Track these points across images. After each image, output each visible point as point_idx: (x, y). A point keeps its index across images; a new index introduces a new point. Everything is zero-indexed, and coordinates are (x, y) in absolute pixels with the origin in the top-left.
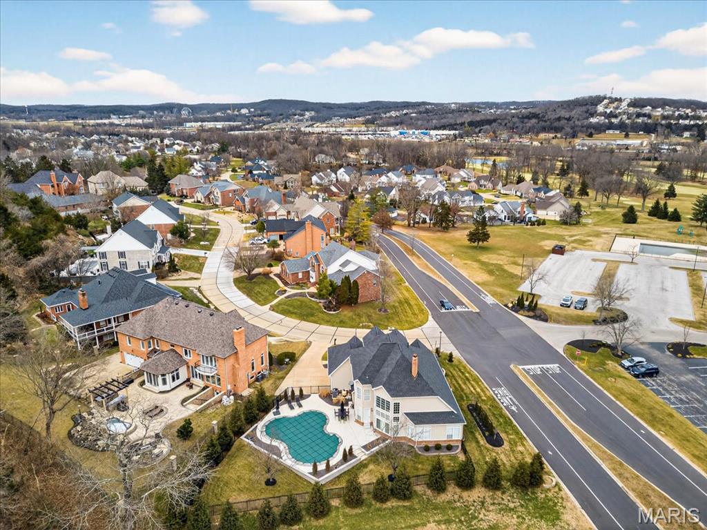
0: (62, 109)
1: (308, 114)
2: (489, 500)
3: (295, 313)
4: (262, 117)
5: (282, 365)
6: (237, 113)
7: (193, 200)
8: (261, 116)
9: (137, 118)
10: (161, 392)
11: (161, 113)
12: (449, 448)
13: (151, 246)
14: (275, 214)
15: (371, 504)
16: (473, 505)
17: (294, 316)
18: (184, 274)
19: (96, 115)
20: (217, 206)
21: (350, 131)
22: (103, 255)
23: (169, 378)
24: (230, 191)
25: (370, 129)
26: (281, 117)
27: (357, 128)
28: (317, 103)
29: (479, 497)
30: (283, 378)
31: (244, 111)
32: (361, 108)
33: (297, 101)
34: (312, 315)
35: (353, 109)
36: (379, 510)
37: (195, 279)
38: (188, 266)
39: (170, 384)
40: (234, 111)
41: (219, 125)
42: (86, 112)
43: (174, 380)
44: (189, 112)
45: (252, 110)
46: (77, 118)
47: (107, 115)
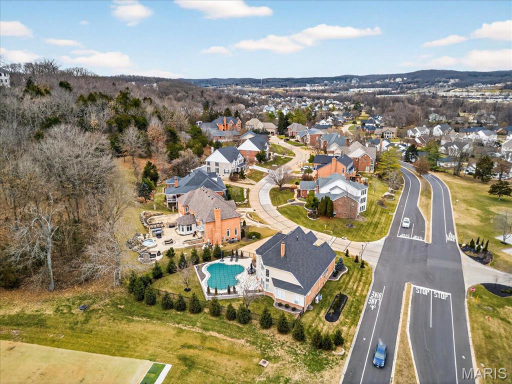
0: (281, 81)
1: (452, 81)
2: (288, 344)
3: (288, 214)
4: (411, 84)
5: (250, 238)
6: (393, 81)
7: (294, 140)
8: (409, 83)
9: (322, 86)
10: (181, 235)
11: (338, 82)
12: (294, 309)
13: (231, 162)
14: (333, 152)
15: (223, 318)
16: (277, 343)
17: (287, 215)
18: (248, 181)
19: (298, 84)
20: (306, 144)
21: (483, 95)
22: (209, 164)
23: (185, 228)
24: (317, 135)
25: (503, 94)
26: (427, 84)
27: (490, 93)
28: (464, 72)
29: (284, 340)
30: (244, 245)
31: (398, 80)
32: (507, 75)
33: (447, 71)
34: (298, 218)
35: (498, 76)
36: (224, 323)
37: (252, 184)
38: (253, 176)
39: (186, 232)
40: (390, 80)
41: (371, 90)
42: (293, 82)
43: (188, 230)
44: (357, 81)
45: (405, 79)
46: (287, 86)
47: (304, 84)
